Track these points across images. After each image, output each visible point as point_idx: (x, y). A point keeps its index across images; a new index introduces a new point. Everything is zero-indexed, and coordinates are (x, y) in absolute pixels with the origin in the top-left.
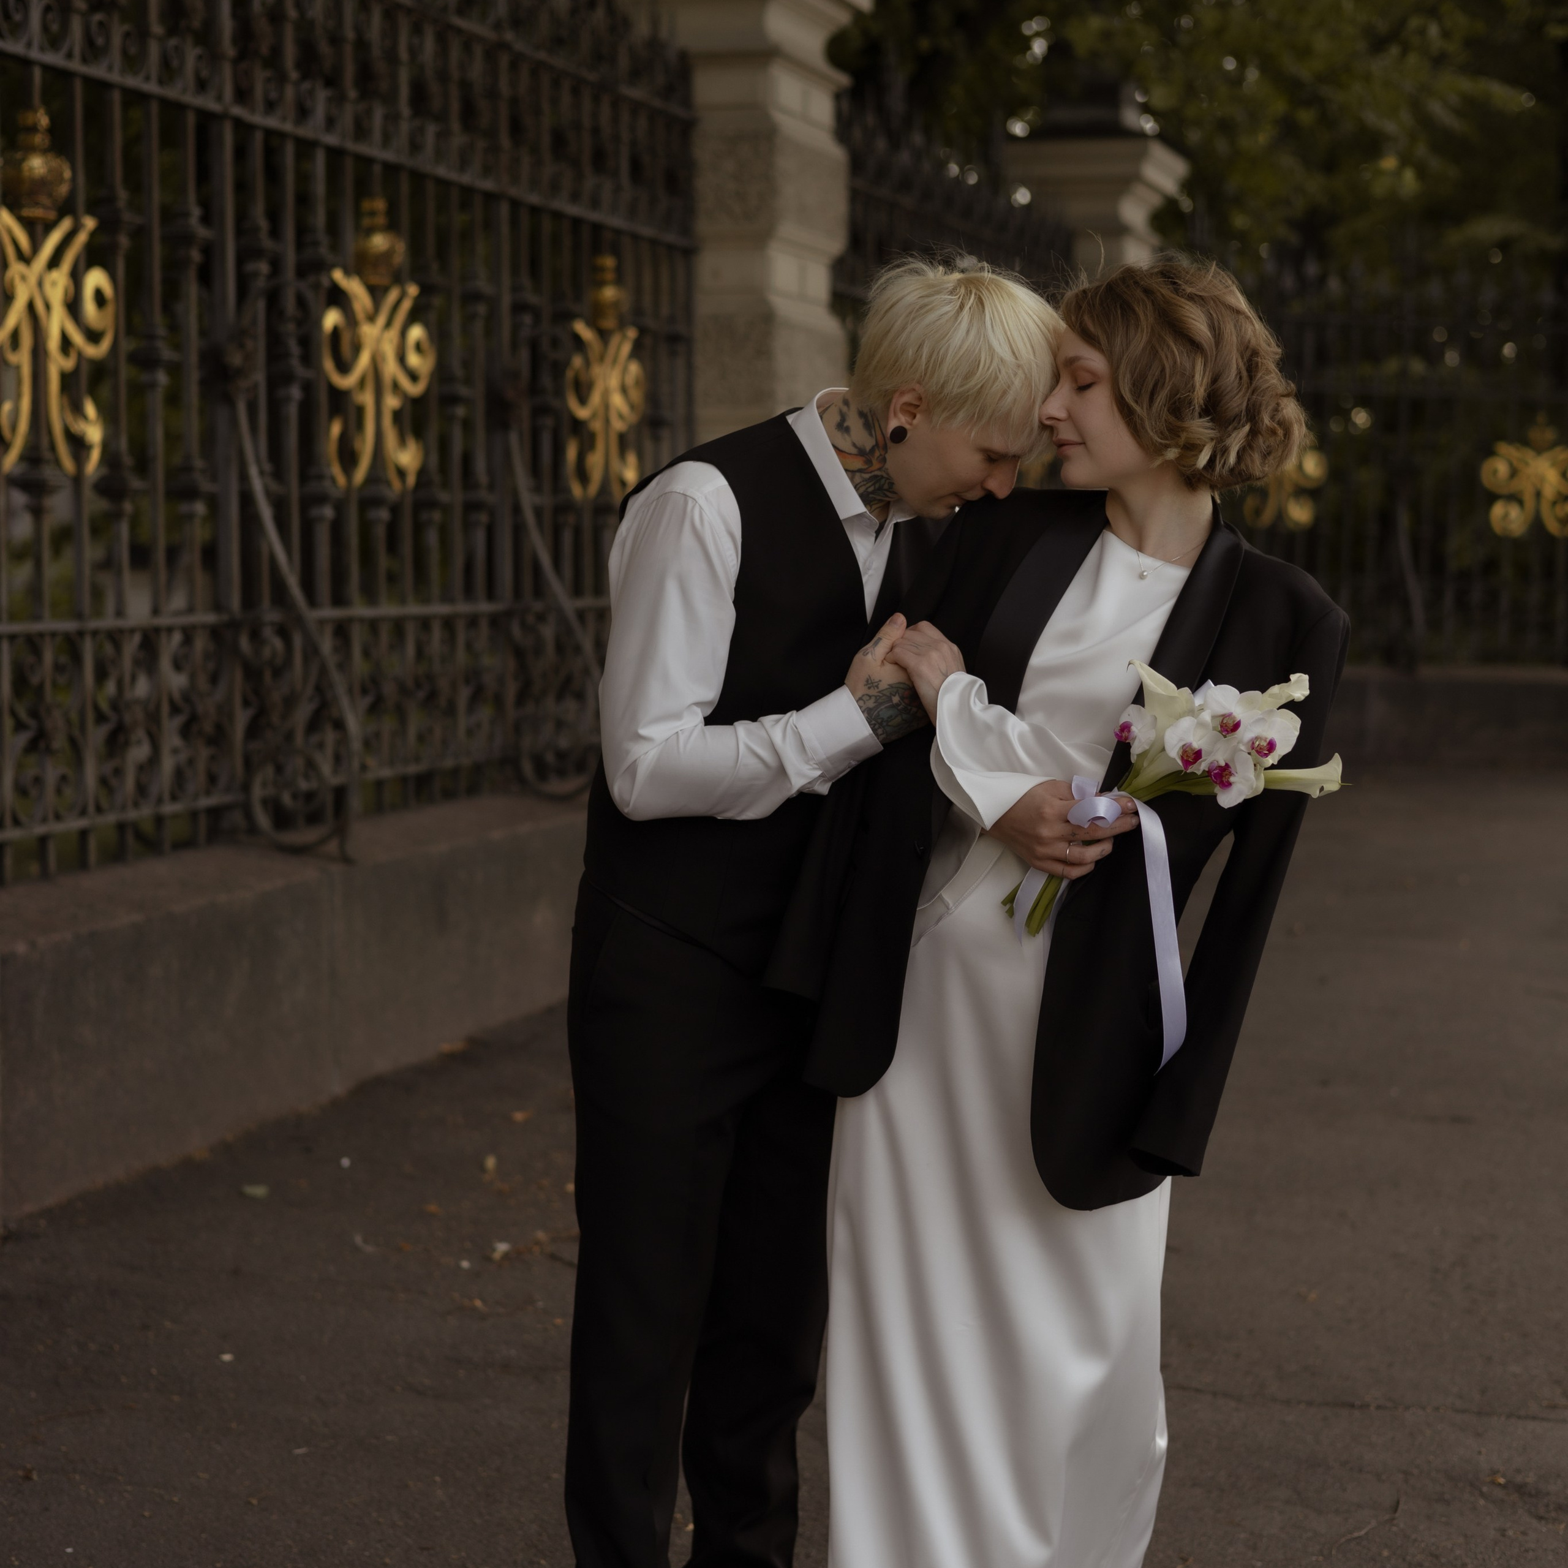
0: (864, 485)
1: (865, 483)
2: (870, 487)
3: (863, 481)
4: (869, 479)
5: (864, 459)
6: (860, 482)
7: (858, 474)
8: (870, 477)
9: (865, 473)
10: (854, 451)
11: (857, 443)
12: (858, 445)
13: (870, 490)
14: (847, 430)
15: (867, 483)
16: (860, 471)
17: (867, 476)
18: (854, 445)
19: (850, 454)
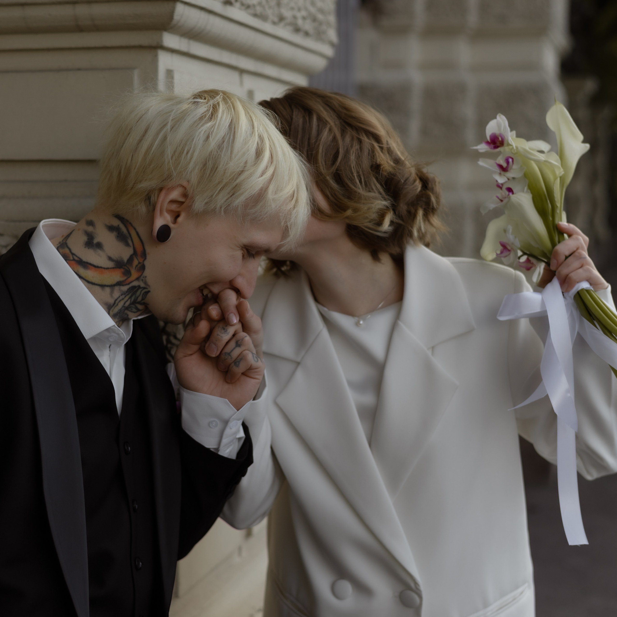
0: (123, 299)
1: (123, 296)
2: (127, 301)
3: (122, 295)
4: (127, 292)
5: (122, 270)
6: (119, 297)
7: (117, 288)
8: (128, 289)
9: (123, 285)
10: (110, 264)
11: (112, 256)
12: (115, 259)
13: (127, 304)
14: (99, 246)
15: (125, 297)
16: (119, 284)
17: (125, 288)
18: (110, 259)
19: (107, 268)
